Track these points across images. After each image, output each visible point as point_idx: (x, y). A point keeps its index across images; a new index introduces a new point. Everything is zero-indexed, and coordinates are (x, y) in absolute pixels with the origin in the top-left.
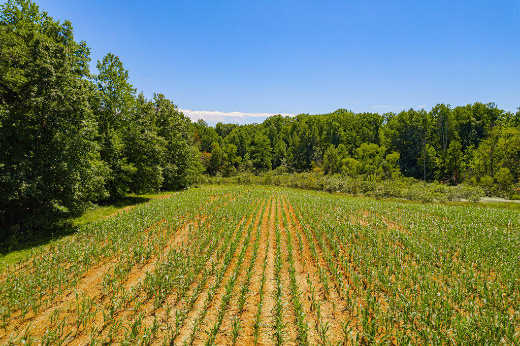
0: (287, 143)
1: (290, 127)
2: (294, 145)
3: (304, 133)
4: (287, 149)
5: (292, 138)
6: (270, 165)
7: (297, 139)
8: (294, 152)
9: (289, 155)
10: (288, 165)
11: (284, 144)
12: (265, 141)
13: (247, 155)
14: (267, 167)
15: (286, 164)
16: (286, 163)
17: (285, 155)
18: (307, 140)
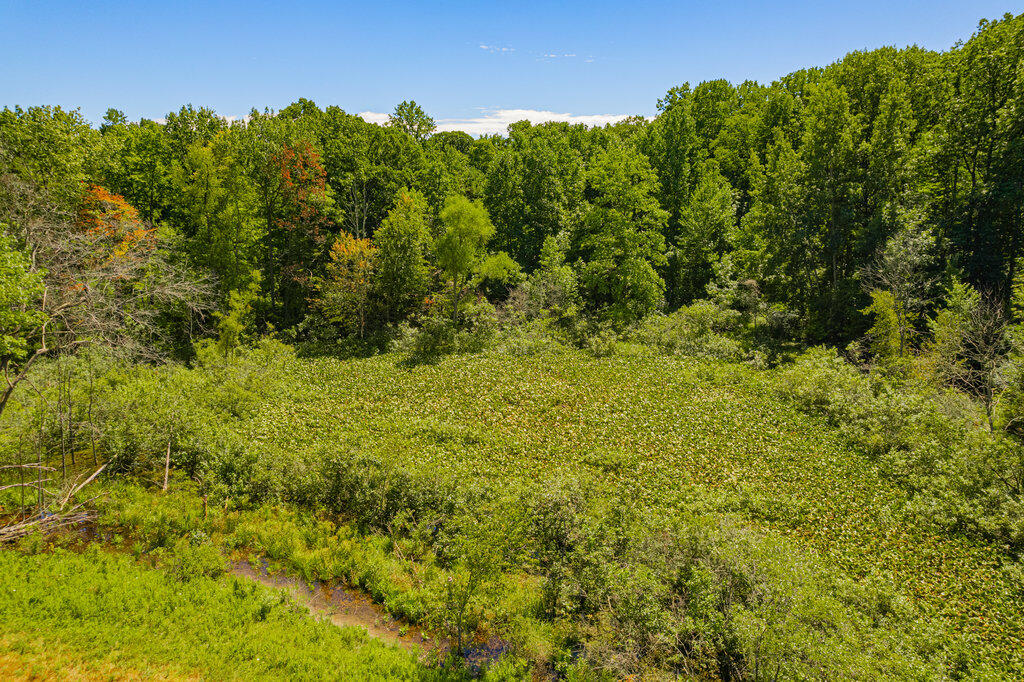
0: (743, 185)
1: (756, 120)
2: (770, 195)
3: (830, 136)
4: (740, 213)
5: (764, 161)
6: (655, 285)
7: (792, 164)
8: (772, 228)
9: (748, 244)
10: (741, 287)
11: (728, 191)
12: (636, 180)
13: (555, 245)
14: (641, 297)
15: (734, 284)
16: (733, 278)
17: (731, 236)
18: (837, 169)
